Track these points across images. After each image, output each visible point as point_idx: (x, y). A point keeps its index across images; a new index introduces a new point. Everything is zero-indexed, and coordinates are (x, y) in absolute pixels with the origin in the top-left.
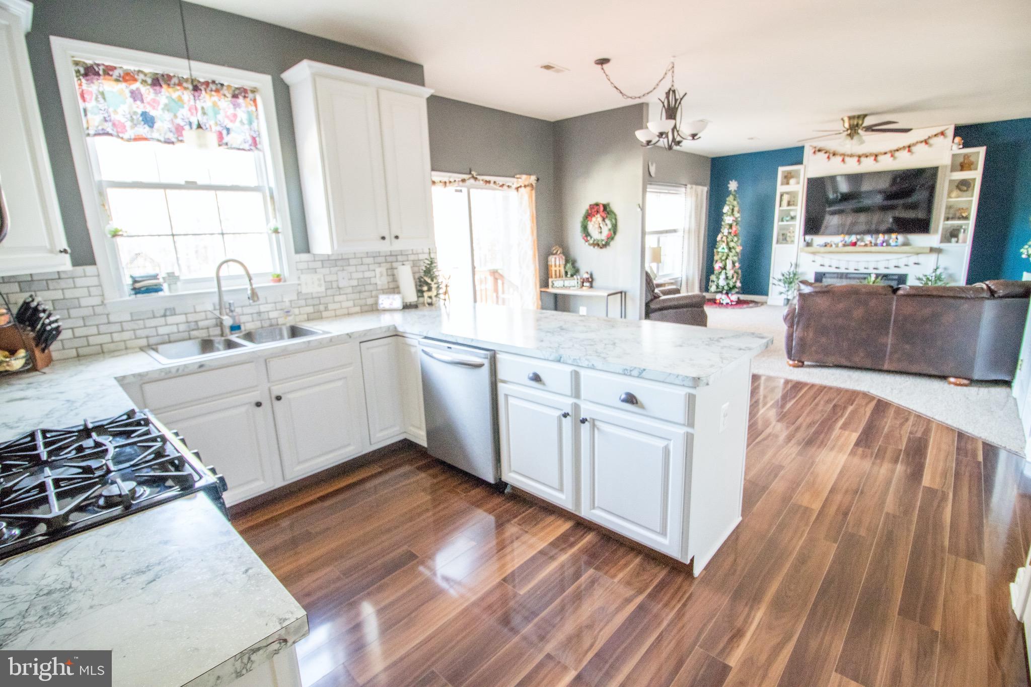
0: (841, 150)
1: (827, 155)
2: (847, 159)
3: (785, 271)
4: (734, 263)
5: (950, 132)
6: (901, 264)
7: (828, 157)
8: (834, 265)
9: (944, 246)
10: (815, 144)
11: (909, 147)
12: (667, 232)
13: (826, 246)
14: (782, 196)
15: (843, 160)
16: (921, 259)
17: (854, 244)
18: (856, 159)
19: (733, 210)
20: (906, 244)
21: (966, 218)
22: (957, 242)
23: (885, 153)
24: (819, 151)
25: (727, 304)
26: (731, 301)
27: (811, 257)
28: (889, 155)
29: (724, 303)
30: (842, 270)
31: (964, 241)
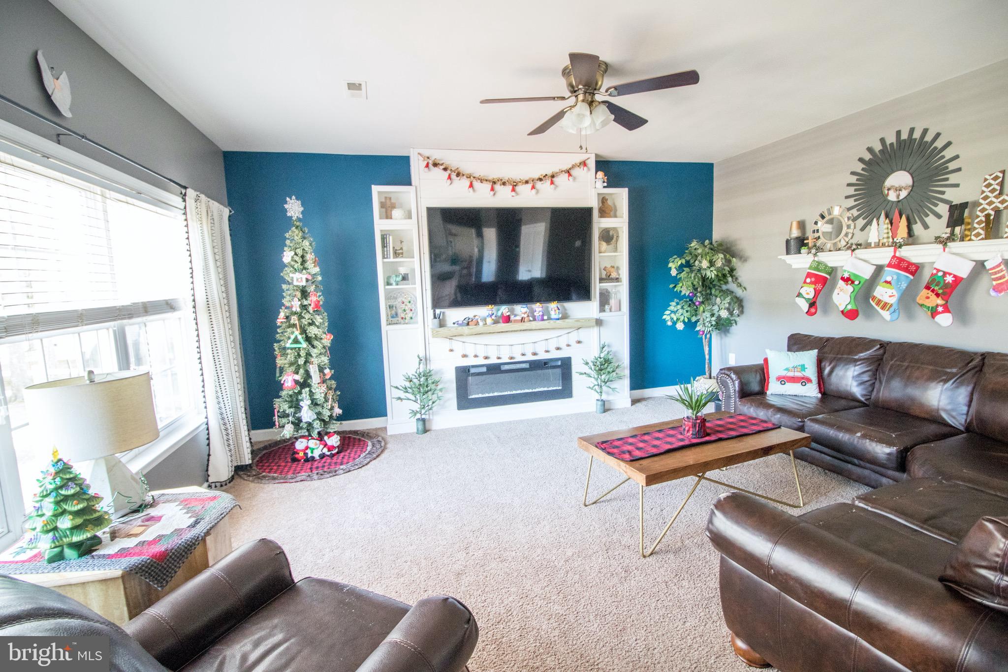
0: (466, 168)
1: (446, 174)
2: (476, 184)
3: (412, 371)
4: (321, 369)
5: (592, 164)
6: (563, 345)
7: (449, 177)
8: (482, 354)
10: (427, 153)
11: (553, 176)
12: (147, 309)
13: (468, 324)
14: (384, 238)
15: (471, 186)
16: (582, 334)
17: (507, 320)
18: (488, 186)
20: (565, 317)
21: (617, 280)
22: (611, 311)
23: (527, 182)
24: (435, 165)
25: (322, 456)
26: (330, 448)
27: (446, 344)
28: (530, 186)
29: (316, 454)
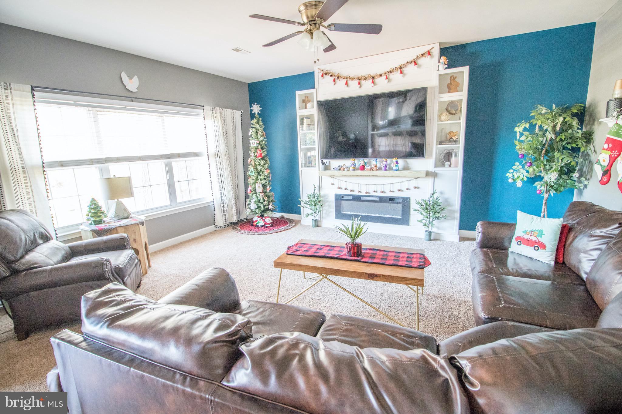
0: (344, 73)
1: (333, 78)
2: (350, 82)
3: (311, 192)
4: (264, 186)
5: (436, 52)
6: (404, 189)
7: (334, 81)
8: (349, 189)
9: (439, 170)
10: (322, 67)
11: (401, 68)
13: (340, 169)
14: (302, 120)
15: (347, 83)
16: (421, 182)
17: (363, 168)
18: (356, 82)
19: (257, 133)
20: (406, 168)
21: (455, 142)
22: (450, 166)
23: (381, 75)
24: (326, 74)
25: (262, 226)
26: (266, 224)
27: (330, 180)
28: (384, 77)
29: (260, 225)
30: (356, 193)
31: (456, 166)
